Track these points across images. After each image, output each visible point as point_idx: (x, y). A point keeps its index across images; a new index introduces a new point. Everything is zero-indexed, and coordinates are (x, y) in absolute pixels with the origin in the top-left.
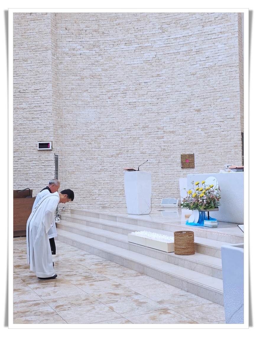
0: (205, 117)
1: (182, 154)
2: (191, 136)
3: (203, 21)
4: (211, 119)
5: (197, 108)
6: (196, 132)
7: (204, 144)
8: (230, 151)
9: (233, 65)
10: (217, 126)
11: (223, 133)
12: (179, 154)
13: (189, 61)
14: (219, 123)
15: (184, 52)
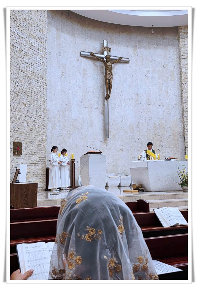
0: (28, 112)
1: (14, 141)
2: (20, 126)
3: (29, 32)
4: (31, 114)
5: (24, 102)
6: (22, 123)
7: (28, 135)
8: (41, 144)
9: (44, 78)
10: (34, 121)
11: (38, 129)
12: (12, 140)
13: (21, 59)
14: (35, 120)
15: (18, 49)
